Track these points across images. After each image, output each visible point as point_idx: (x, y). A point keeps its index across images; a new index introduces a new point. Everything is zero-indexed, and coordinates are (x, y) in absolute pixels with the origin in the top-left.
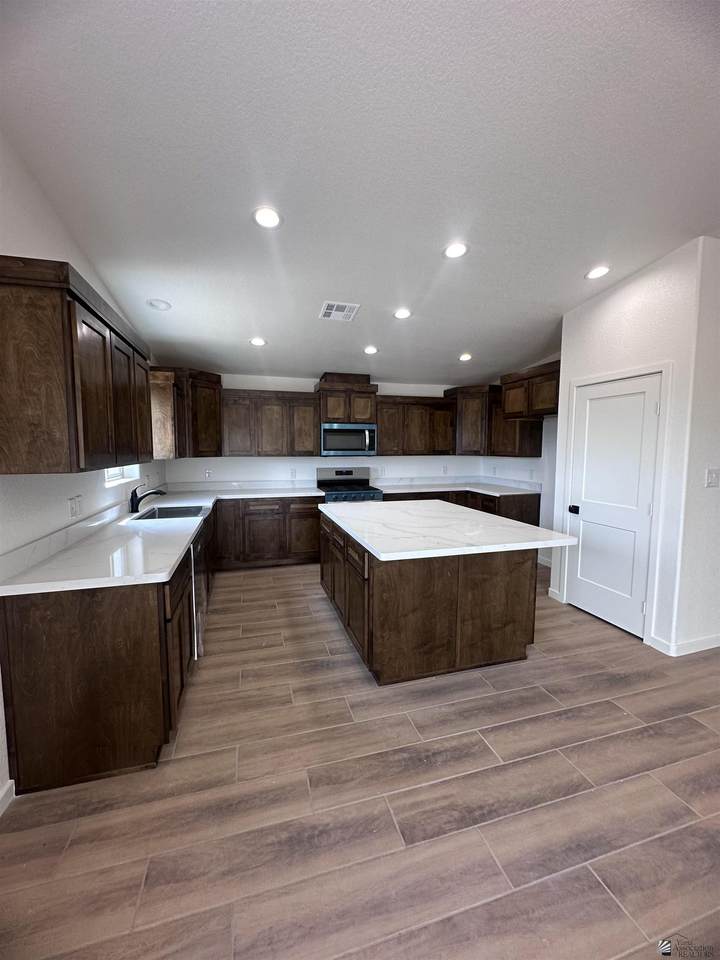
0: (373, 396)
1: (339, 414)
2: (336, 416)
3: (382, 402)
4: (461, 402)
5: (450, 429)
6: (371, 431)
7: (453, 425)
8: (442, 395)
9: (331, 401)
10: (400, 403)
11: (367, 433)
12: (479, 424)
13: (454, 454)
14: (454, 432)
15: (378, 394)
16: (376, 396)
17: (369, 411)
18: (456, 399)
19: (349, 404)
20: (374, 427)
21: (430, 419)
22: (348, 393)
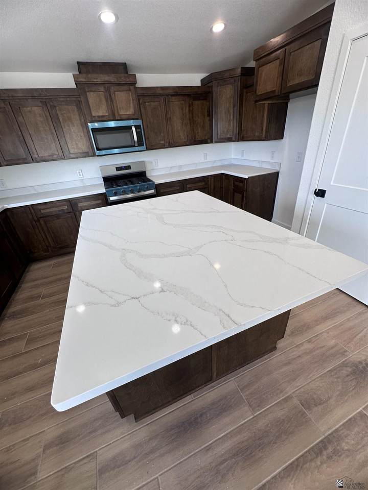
0: (132, 88)
1: (103, 111)
2: (101, 114)
3: (143, 95)
4: (216, 89)
5: (207, 119)
6: (137, 127)
7: (210, 115)
8: (199, 84)
9: (92, 97)
10: (161, 95)
11: (134, 129)
12: (231, 111)
13: (212, 142)
14: (211, 121)
15: (137, 85)
16: (136, 88)
17: (131, 105)
18: (212, 87)
19: (110, 99)
20: (139, 122)
21: (190, 110)
22: (107, 86)
